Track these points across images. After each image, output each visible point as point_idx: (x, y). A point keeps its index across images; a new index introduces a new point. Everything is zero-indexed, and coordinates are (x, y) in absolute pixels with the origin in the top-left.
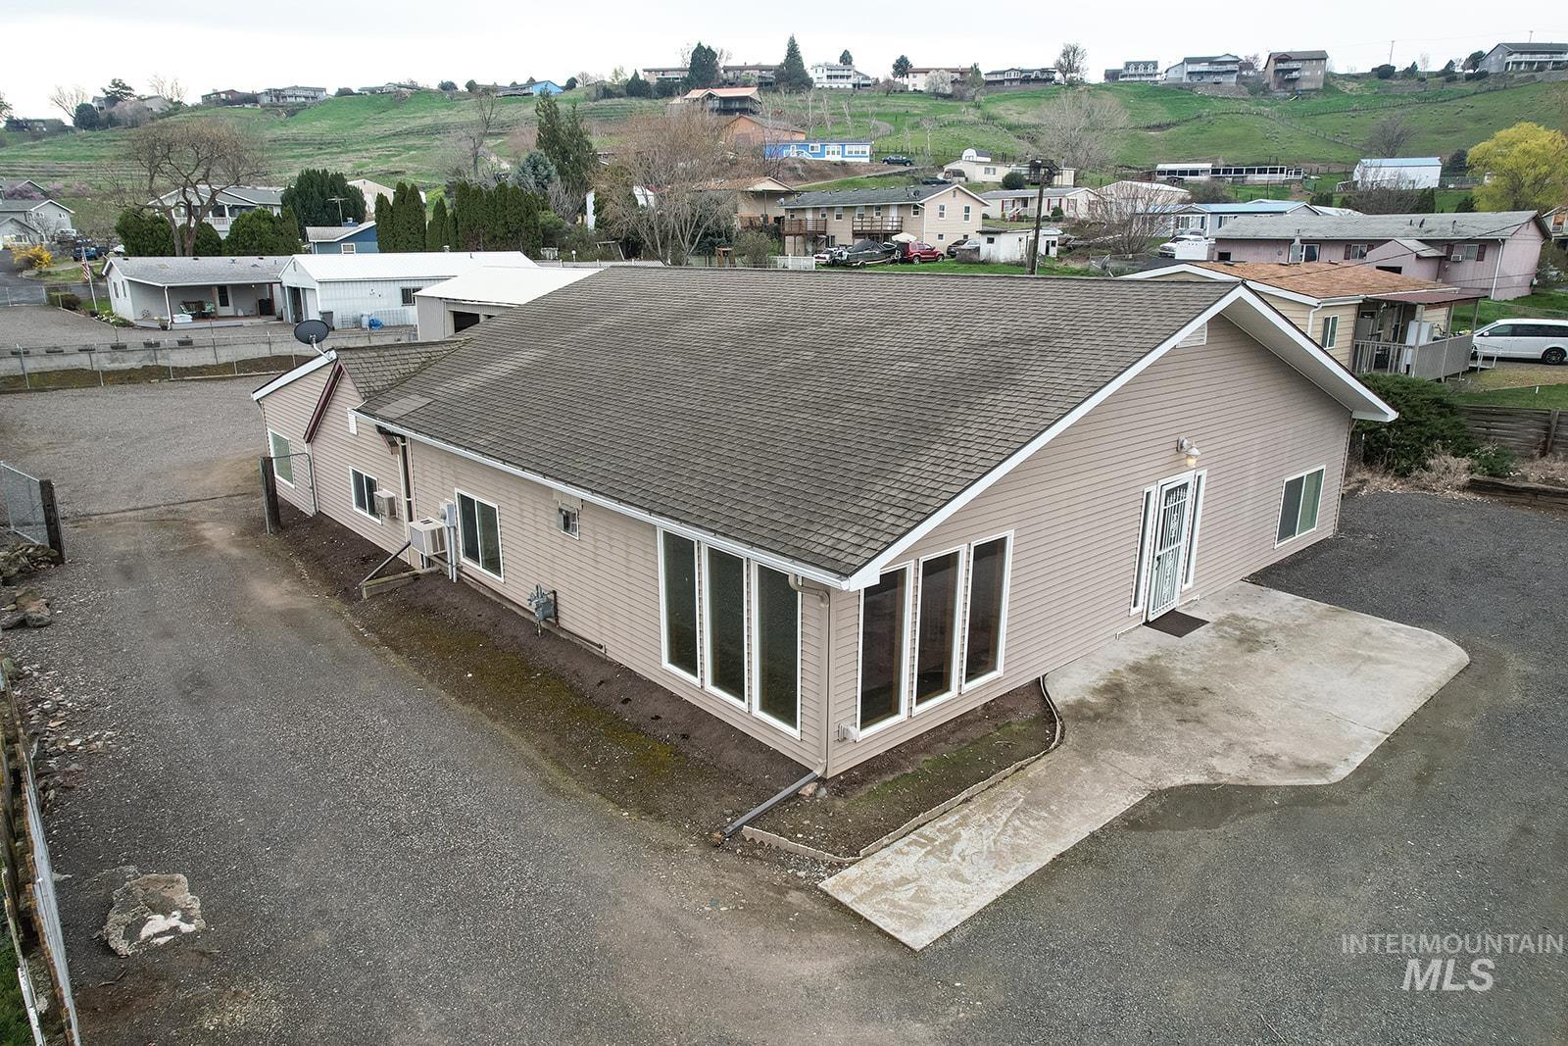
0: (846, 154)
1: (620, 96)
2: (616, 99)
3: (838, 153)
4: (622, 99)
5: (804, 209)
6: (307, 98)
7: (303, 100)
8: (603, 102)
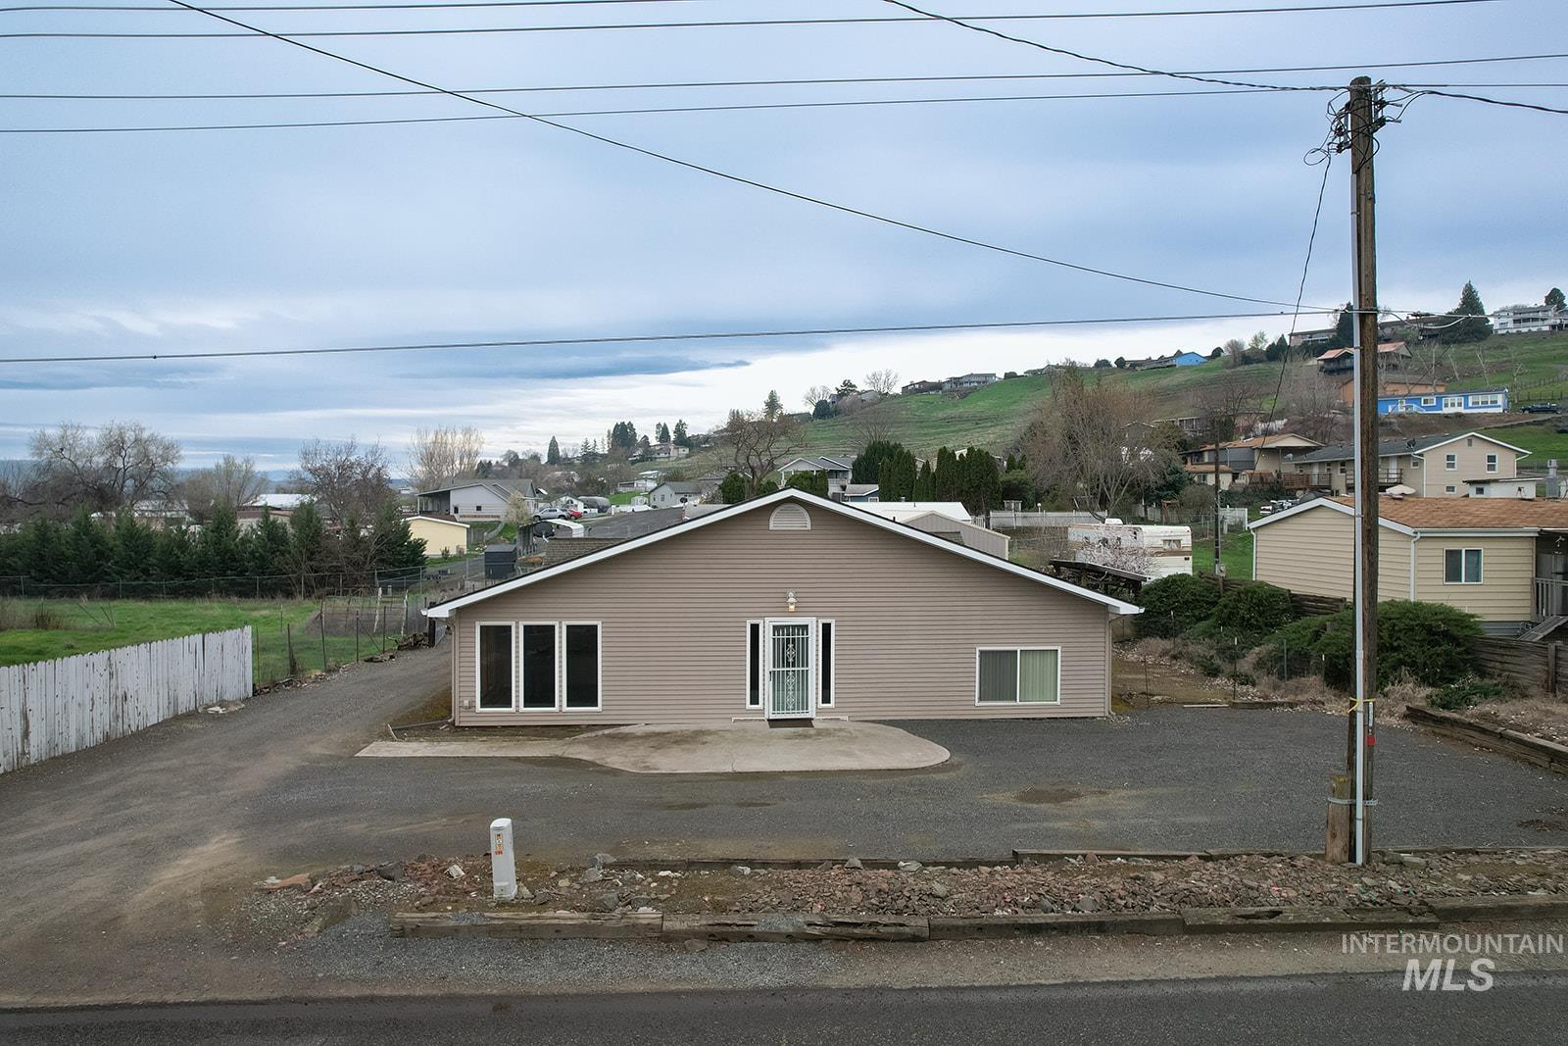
0: (1470, 405)
1: (1259, 361)
2: (1255, 365)
3: (1460, 405)
4: (1260, 365)
5: (1310, 464)
6: (978, 382)
7: (976, 384)
8: (1240, 369)
